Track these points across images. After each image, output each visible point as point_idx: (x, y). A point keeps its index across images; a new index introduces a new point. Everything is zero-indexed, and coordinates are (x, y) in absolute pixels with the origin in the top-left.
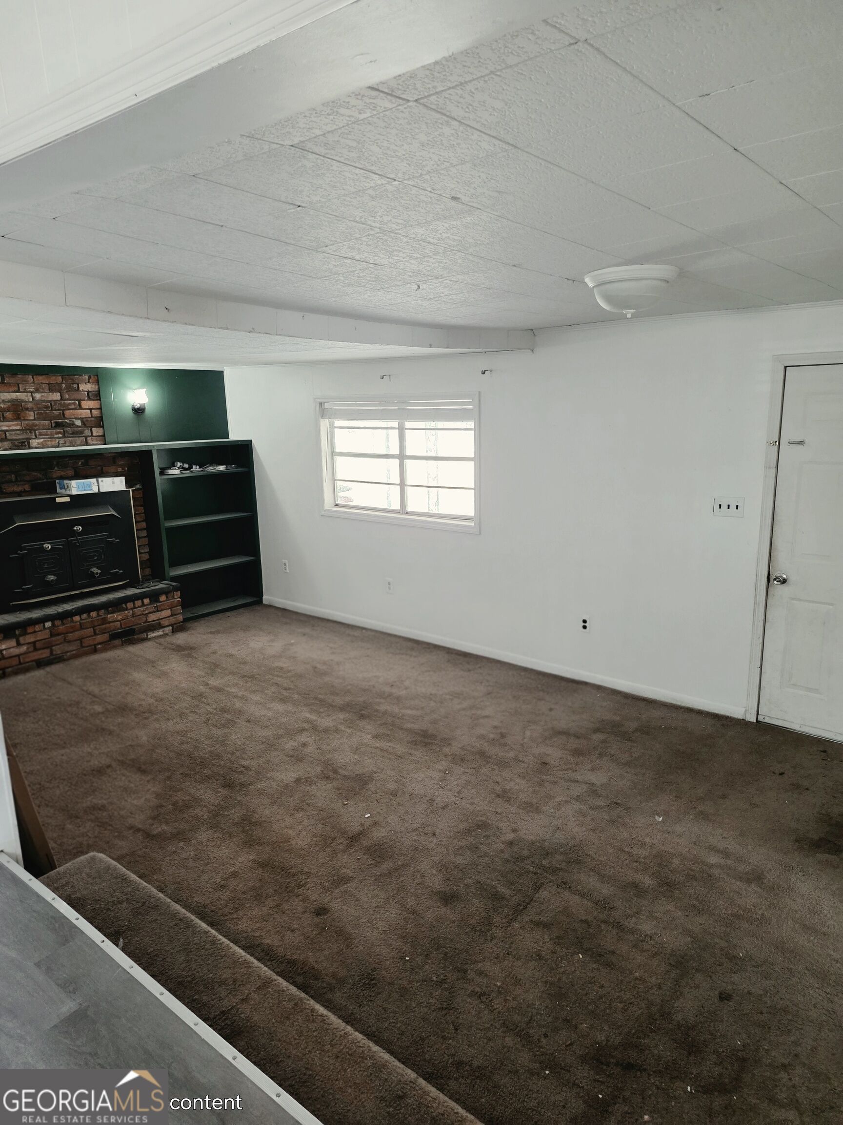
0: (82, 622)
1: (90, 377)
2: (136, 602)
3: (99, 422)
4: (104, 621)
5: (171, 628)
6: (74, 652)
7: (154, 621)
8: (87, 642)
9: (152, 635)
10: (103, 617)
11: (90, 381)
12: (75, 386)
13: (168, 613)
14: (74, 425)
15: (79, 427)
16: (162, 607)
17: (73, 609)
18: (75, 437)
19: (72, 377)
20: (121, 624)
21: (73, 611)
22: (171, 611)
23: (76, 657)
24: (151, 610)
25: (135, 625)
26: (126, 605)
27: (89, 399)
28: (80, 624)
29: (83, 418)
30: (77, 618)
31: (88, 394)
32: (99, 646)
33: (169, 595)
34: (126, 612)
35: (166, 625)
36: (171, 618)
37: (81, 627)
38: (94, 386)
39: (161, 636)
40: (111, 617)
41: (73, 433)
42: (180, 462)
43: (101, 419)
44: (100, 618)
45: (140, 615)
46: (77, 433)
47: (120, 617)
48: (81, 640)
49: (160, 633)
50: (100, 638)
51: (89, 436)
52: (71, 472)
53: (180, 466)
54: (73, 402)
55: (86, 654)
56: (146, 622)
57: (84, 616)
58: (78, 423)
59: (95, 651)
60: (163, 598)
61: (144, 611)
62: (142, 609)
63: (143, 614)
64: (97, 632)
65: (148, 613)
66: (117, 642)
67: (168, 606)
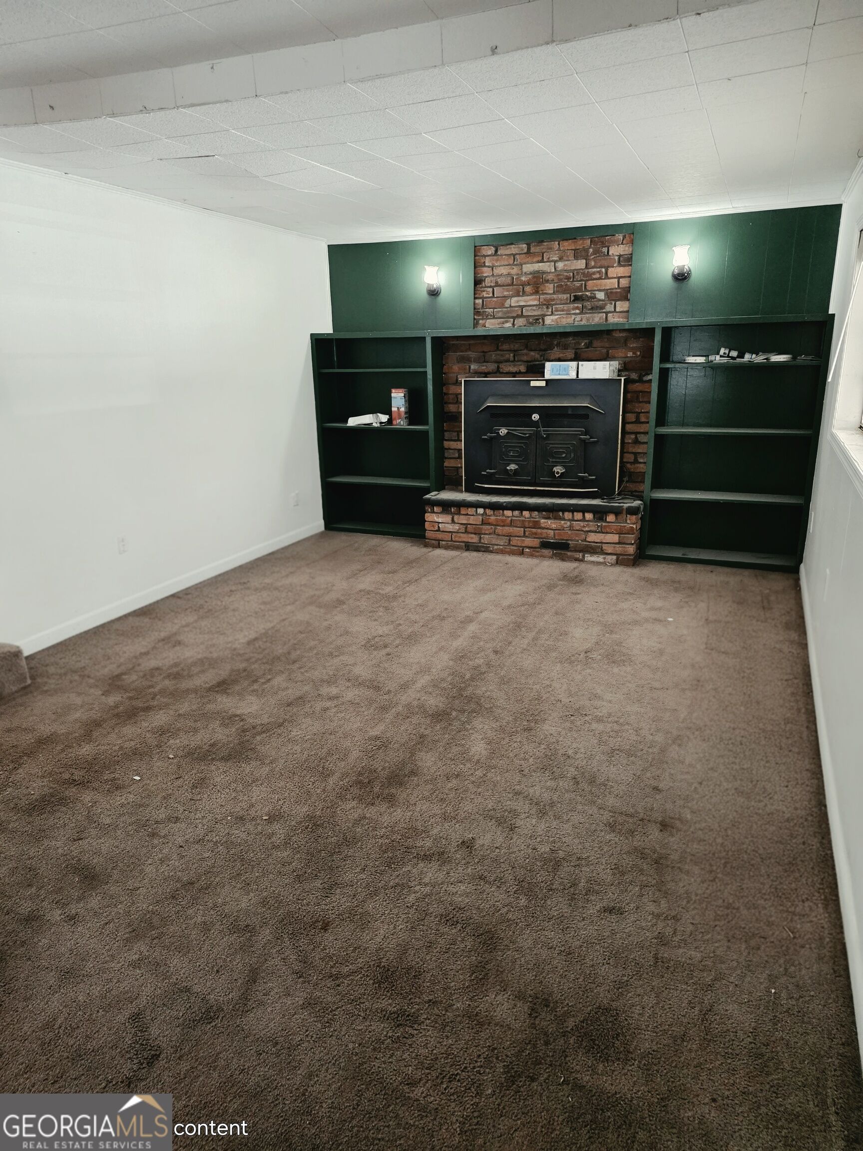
0: (513, 518)
1: (624, 237)
2: (575, 513)
3: (625, 294)
4: (536, 525)
5: (615, 557)
6: (501, 547)
7: (594, 542)
8: (515, 541)
9: (588, 557)
10: (537, 520)
11: (624, 242)
12: (605, 250)
13: (615, 538)
14: (596, 298)
15: (603, 301)
16: (608, 530)
17: (505, 502)
18: (595, 313)
19: (602, 239)
20: (554, 533)
21: (504, 504)
22: (619, 537)
23: (502, 552)
24: (592, 529)
25: (571, 540)
26: (563, 514)
27: (620, 265)
28: (511, 520)
29: (608, 290)
30: (508, 513)
31: (619, 259)
32: (527, 550)
33: (620, 517)
34: (563, 522)
35: (609, 552)
36: (618, 546)
37: (512, 524)
38: (627, 248)
39: (599, 563)
40: (545, 522)
41: (592, 309)
42: (725, 348)
43: (628, 290)
44: (532, 519)
45: (578, 530)
46: (598, 308)
47: (554, 526)
48: (510, 536)
49: (600, 559)
50: (529, 542)
51: (610, 312)
52: (570, 353)
53: (724, 353)
54: (598, 270)
55: (512, 553)
56: (585, 540)
57: (517, 513)
58: (601, 295)
59: (522, 553)
60: (611, 518)
61: (584, 527)
62: (582, 524)
63: (583, 531)
64: (527, 534)
65: (590, 531)
66: (546, 552)
67: (616, 531)
